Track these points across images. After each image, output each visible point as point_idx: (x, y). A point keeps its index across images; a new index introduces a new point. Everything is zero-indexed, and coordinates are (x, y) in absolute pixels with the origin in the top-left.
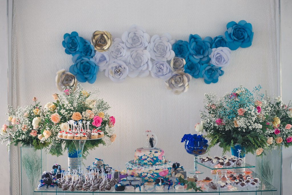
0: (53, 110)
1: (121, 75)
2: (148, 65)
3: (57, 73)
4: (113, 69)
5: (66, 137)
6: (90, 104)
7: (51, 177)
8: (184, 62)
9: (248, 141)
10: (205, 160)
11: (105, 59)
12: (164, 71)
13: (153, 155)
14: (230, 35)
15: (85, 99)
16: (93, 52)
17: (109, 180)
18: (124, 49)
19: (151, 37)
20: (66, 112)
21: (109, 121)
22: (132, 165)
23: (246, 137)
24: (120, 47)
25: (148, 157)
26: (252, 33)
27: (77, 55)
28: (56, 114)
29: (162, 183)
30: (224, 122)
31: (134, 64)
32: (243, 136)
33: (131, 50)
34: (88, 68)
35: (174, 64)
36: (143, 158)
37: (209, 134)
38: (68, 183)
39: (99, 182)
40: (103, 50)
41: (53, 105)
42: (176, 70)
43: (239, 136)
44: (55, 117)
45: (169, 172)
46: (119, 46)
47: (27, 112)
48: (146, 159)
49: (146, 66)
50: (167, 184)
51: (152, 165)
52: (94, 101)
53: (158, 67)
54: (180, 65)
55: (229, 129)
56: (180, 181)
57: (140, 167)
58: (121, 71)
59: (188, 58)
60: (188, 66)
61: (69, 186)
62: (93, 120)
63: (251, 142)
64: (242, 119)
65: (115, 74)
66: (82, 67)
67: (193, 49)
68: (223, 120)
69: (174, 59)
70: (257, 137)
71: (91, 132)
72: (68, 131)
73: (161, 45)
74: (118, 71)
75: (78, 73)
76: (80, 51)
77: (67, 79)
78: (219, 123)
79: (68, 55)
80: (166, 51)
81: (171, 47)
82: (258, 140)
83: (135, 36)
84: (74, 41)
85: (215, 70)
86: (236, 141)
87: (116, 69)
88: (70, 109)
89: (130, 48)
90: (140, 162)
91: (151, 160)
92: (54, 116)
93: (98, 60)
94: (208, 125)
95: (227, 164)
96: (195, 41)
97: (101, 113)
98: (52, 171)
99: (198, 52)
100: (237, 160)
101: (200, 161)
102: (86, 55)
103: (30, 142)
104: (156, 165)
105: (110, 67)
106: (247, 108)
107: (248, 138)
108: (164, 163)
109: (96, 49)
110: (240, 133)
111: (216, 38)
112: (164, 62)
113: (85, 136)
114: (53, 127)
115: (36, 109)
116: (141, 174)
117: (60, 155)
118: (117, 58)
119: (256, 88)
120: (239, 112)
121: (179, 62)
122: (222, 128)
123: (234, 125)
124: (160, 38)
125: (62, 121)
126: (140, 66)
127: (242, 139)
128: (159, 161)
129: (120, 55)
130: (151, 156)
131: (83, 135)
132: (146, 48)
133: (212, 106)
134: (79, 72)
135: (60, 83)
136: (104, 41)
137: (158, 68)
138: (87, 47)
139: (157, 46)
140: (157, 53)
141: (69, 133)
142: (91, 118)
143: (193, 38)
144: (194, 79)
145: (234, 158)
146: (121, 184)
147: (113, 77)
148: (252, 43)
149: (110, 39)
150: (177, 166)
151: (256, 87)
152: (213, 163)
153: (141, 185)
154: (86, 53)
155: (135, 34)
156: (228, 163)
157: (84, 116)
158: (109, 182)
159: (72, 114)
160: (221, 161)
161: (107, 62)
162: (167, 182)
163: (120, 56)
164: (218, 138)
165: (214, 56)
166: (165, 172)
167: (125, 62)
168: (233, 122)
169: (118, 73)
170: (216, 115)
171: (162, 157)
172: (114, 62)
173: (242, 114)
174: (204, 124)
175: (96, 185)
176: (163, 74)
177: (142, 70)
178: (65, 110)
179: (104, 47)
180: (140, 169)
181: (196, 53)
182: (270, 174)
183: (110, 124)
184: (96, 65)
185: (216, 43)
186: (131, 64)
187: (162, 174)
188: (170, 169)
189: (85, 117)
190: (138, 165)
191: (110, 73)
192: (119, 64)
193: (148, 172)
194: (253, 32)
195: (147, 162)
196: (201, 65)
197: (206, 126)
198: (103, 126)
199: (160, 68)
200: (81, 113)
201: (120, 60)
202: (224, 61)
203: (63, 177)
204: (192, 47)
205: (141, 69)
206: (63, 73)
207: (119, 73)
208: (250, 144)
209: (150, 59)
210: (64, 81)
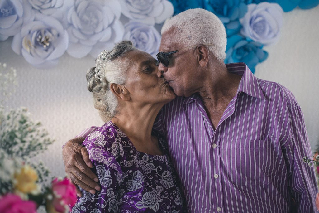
1: (50, 50)
2: (113, 32)
4: (32, 37)
11: (14, 12)
31: (80, 27)
49: (108, 32)
53: (135, 36)
58: (50, 40)
65: (35, 47)
74: (43, 40)
80: (151, 4)
85: (250, 49)
87: (40, 37)
99: (217, 10)
105: (25, 31)
112: (148, 25)
118: (42, 11)
126: (94, 34)
129: (49, 5)
137: (134, 38)
140: (133, 4)
147: (31, 54)
161: (18, 19)
163: (50, 8)
167: (61, 21)
169: (42, 46)
172: (35, 20)
177: (98, 41)
186: (74, 27)
191: (24, 45)
192: (46, 25)
199: (140, 40)
201: (49, 15)
202: (270, 32)
205: (96, 38)
207: (45, 46)
209: (118, 16)
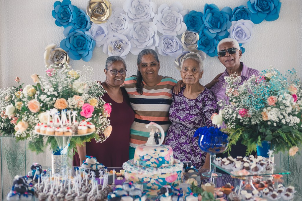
0: (33, 94)
1: (122, 51)
2: (154, 41)
3: (46, 48)
4: (112, 45)
5: (45, 132)
6: (78, 88)
7: (26, 182)
8: (198, 37)
9: (279, 137)
10: (225, 162)
11: (103, 32)
12: (173, 47)
13: (158, 155)
14: (253, 6)
15: (73, 81)
16: (89, 23)
17: (100, 189)
18: (126, 20)
19: (158, 6)
20: (47, 98)
21: (103, 110)
22: (131, 167)
23: (276, 132)
24: (121, 18)
25: (152, 157)
26: (279, 4)
27: (70, 28)
28: (35, 101)
29: (169, 193)
30: (250, 113)
31: (137, 39)
32: (273, 131)
33: (134, 21)
34: (83, 43)
35: (186, 39)
36: (146, 158)
37: (230, 128)
38: (47, 192)
39: (88, 191)
40: (101, 21)
41: (33, 88)
42: (188, 46)
43: (268, 131)
44: (34, 105)
45: (179, 176)
46: (120, 16)
47: (8, 95)
48: (149, 160)
49: (152, 41)
50: (176, 194)
51: (157, 168)
52: (83, 85)
54: (193, 41)
55: (257, 122)
56: (193, 188)
57: (142, 170)
58: (121, 46)
59: (203, 32)
60: (202, 41)
61: (48, 196)
62: (82, 108)
63: (283, 139)
64: (273, 111)
65: (114, 50)
66: (75, 42)
67: (209, 21)
68: (249, 111)
69: (186, 34)
70: (290, 133)
71: (78, 125)
72: (49, 123)
73: (170, 16)
74: (118, 46)
75: (71, 49)
76: (73, 22)
77: (58, 56)
78: (243, 115)
79: (60, 27)
80: (175, 24)
81: (182, 20)
82: (292, 136)
83: (139, 5)
84: (66, 10)
86: (263, 137)
87: (116, 45)
88: (53, 95)
89: (133, 19)
90: (142, 164)
91: (155, 161)
92: (32, 104)
93: (94, 34)
94: (229, 116)
95: (254, 169)
96: (211, 12)
97: (92, 99)
98: (29, 172)
99: (214, 25)
100: (267, 164)
101: (219, 163)
102: (81, 27)
103: (12, 131)
104: (162, 168)
105: (109, 41)
106: (281, 96)
107: (279, 133)
108: (172, 164)
109: (92, 20)
110: (269, 128)
111: (237, 8)
112: (173, 36)
113: (68, 132)
114: (31, 118)
115: (18, 92)
116: (143, 179)
117: (40, 153)
118: (118, 31)
119: (290, 72)
120: (269, 101)
121: (191, 37)
122: (247, 121)
123: (263, 117)
124: (170, 8)
125: (43, 109)
126: (145, 41)
127: (271, 134)
128: (166, 162)
129: (121, 28)
130: (155, 156)
131: (67, 130)
132: (152, 20)
133: (234, 93)
134: (72, 47)
135: (49, 61)
136: (102, 11)
137: (166, 43)
138: (81, 18)
139: (166, 18)
140: (165, 25)
141: (49, 126)
142: (80, 106)
143: (209, 8)
144: (209, 57)
145: (262, 160)
146: (116, 195)
147: (112, 53)
148: (279, 15)
149: (109, 9)
150: (188, 166)
151: (289, 70)
152: (236, 167)
153: (142, 196)
154: (80, 26)
155: (139, 2)
156: (256, 167)
157: (70, 104)
158: (100, 191)
159: (56, 101)
160: (246, 165)
161: (105, 36)
162: (175, 192)
163: (121, 29)
164: (241, 133)
165: (233, 30)
166: (173, 176)
167: (127, 36)
168: (261, 114)
170: (240, 103)
171: (170, 157)
172: (114, 36)
173: (273, 104)
174: (223, 114)
175: (84, 195)
176: (171, 51)
177: (146, 46)
178: (46, 96)
179: (102, 18)
180: (141, 173)
181: (212, 26)
182: (297, 171)
183: (105, 113)
184: (92, 40)
185: (236, 15)
186: (134, 39)
187: (169, 179)
188: (179, 172)
189: (72, 105)
190: (138, 167)
191: (108, 49)
192: (119, 39)
193: (152, 177)
194: (280, 2)
195: (151, 163)
196: (218, 41)
197: (226, 117)
198: (94, 116)
199: (169, 44)
200: (67, 100)
201: (121, 33)
202: (246, 36)
203: (42, 183)
204: (207, 20)
205: (145, 44)
206: (53, 48)
207: (119, 49)
208: (281, 141)
209: (156, 32)
210: (54, 57)
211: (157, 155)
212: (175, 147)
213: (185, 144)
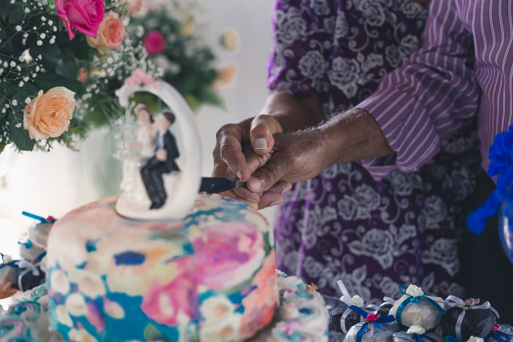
13: (104, 278)
211: (97, 278)
212: (319, 238)
213: (368, 228)
